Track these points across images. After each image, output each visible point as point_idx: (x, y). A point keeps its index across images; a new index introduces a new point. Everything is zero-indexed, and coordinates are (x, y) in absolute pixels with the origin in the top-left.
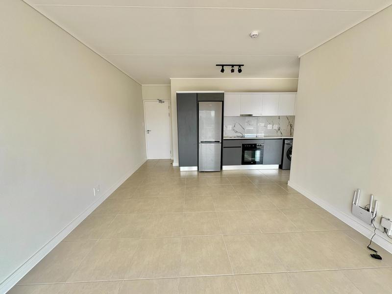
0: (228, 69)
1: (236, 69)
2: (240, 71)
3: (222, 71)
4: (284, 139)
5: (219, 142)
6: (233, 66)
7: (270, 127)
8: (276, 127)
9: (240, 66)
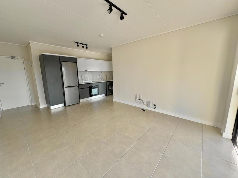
0: (80, 46)
1: (85, 46)
2: (87, 48)
3: (78, 46)
4: (106, 82)
5: (77, 86)
6: (83, 44)
7: (98, 77)
8: (101, 77)
9: (86, 45)
